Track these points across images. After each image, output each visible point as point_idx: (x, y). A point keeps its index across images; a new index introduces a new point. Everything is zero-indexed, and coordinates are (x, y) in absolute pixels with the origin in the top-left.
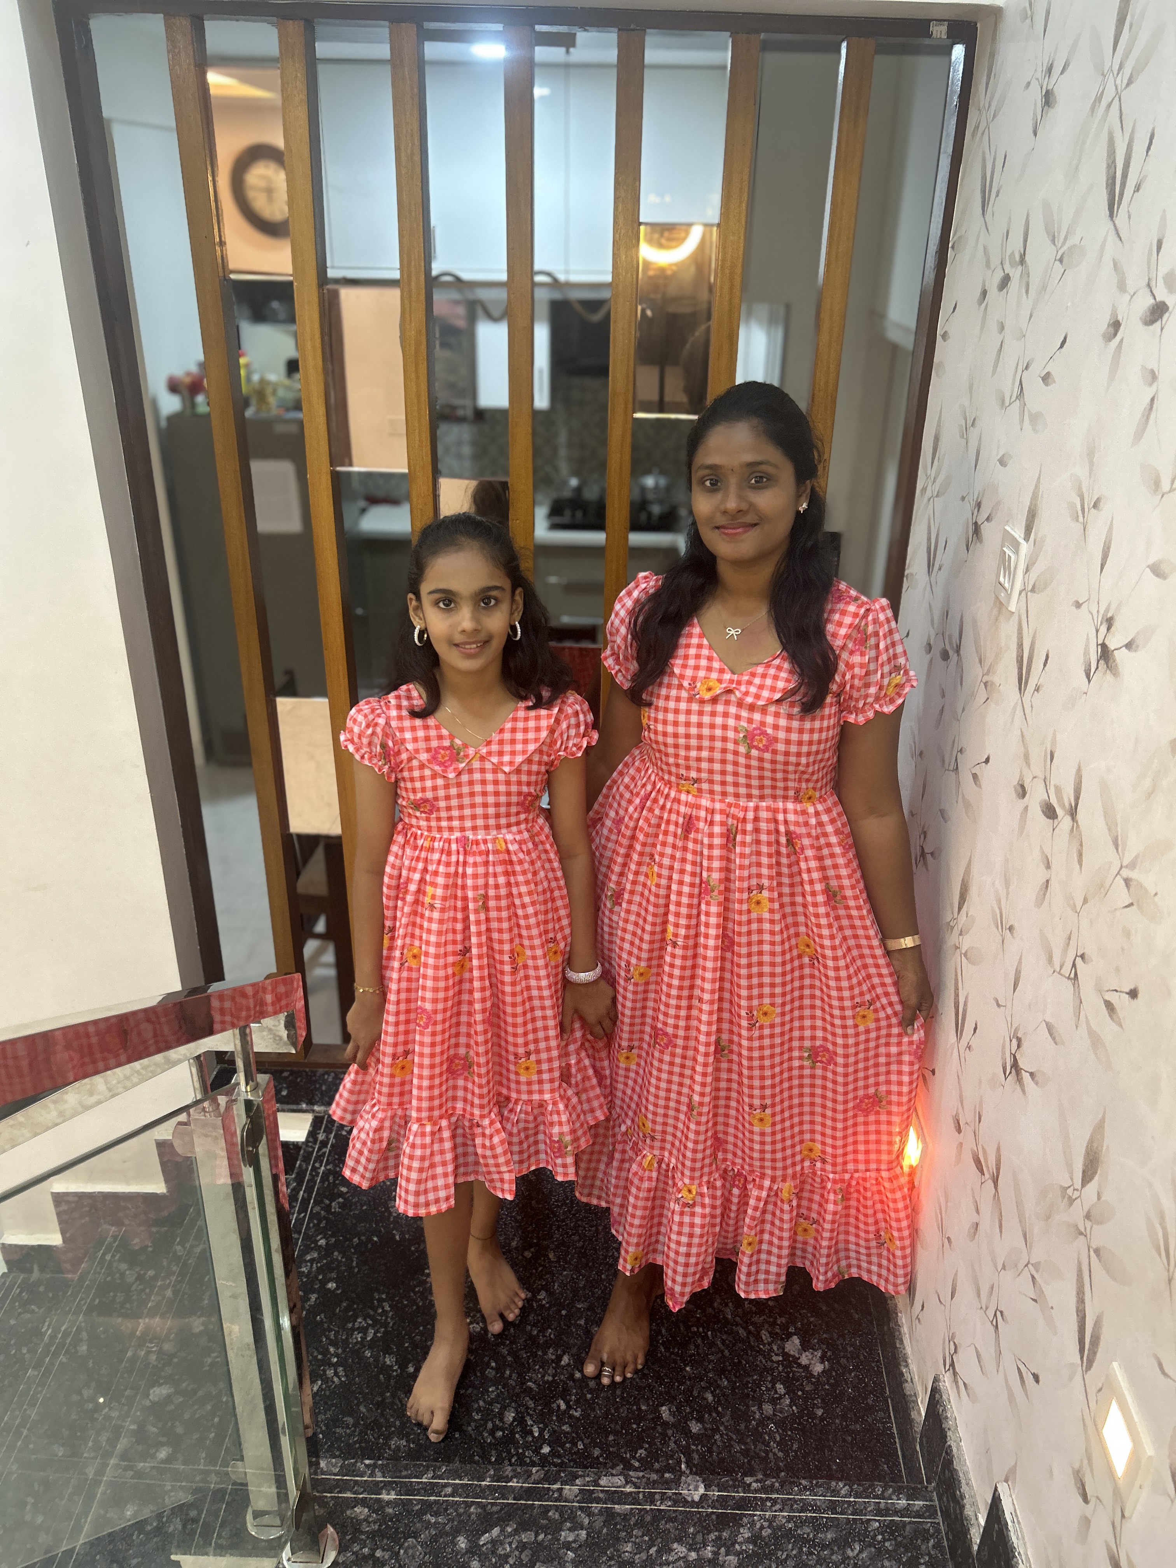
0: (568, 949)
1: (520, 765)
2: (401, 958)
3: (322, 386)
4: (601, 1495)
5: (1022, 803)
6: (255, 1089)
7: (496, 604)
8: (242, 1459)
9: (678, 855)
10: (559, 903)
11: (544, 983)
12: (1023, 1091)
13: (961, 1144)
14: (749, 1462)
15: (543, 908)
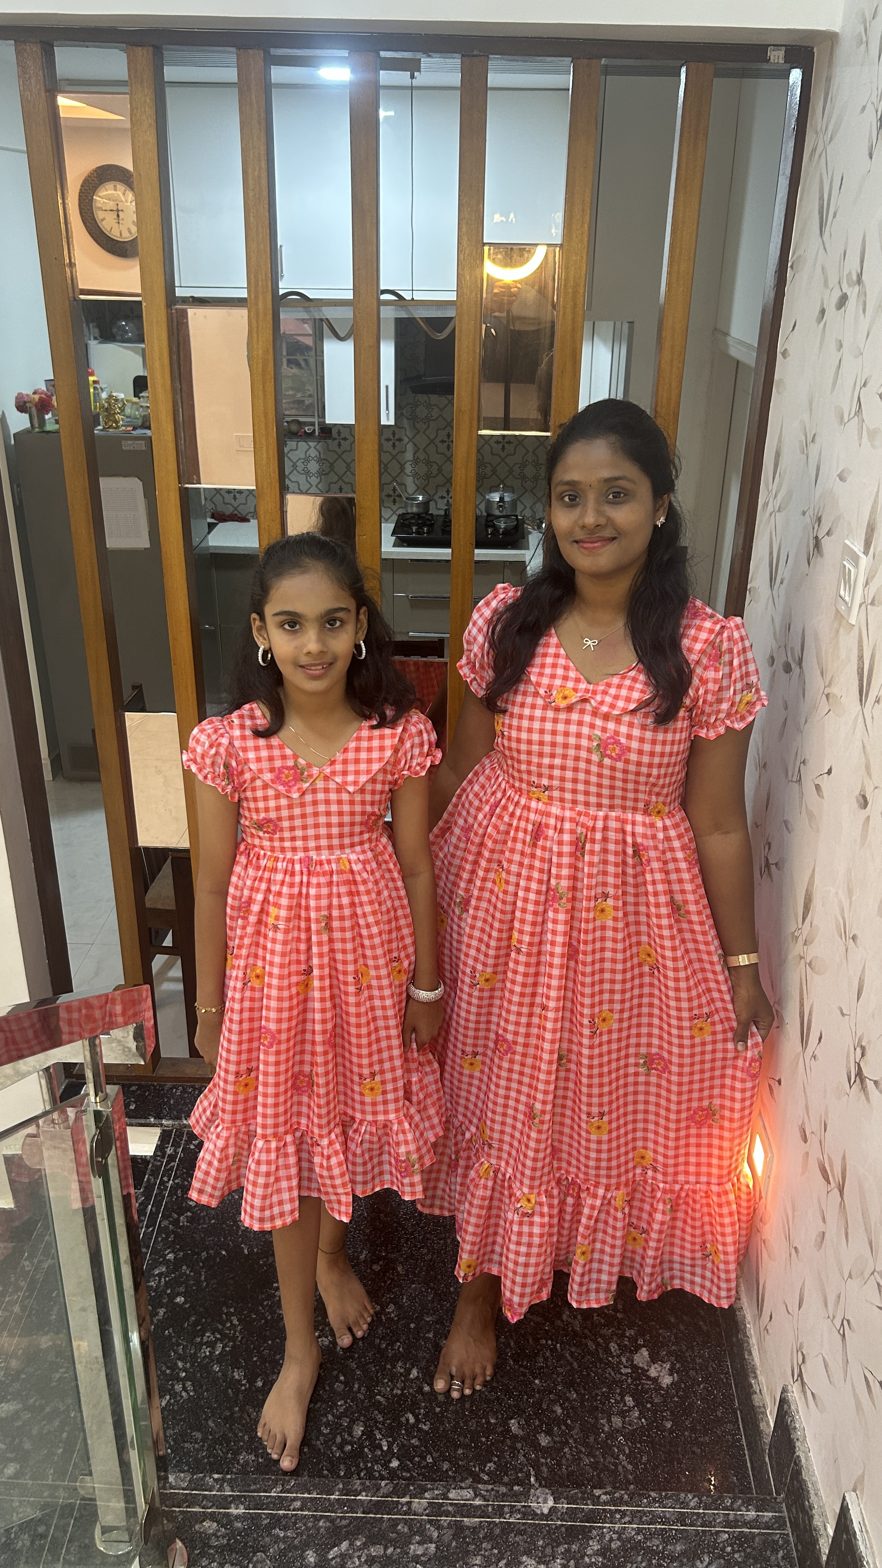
0: (412, 967)
1: (364, 785)
2: (244, 978)
3: (170, 404)
4: (450, 1508)
5: (864, 813)
6: (104, 1100)
7: (341, 626)
8: (91, 1474)
9: (526, 861)
10: (402, 922)
11: (388, 1002)
12: (868, 1099)
13: (807, 1153)
14: (598, 1475)
15: (386, 927)
